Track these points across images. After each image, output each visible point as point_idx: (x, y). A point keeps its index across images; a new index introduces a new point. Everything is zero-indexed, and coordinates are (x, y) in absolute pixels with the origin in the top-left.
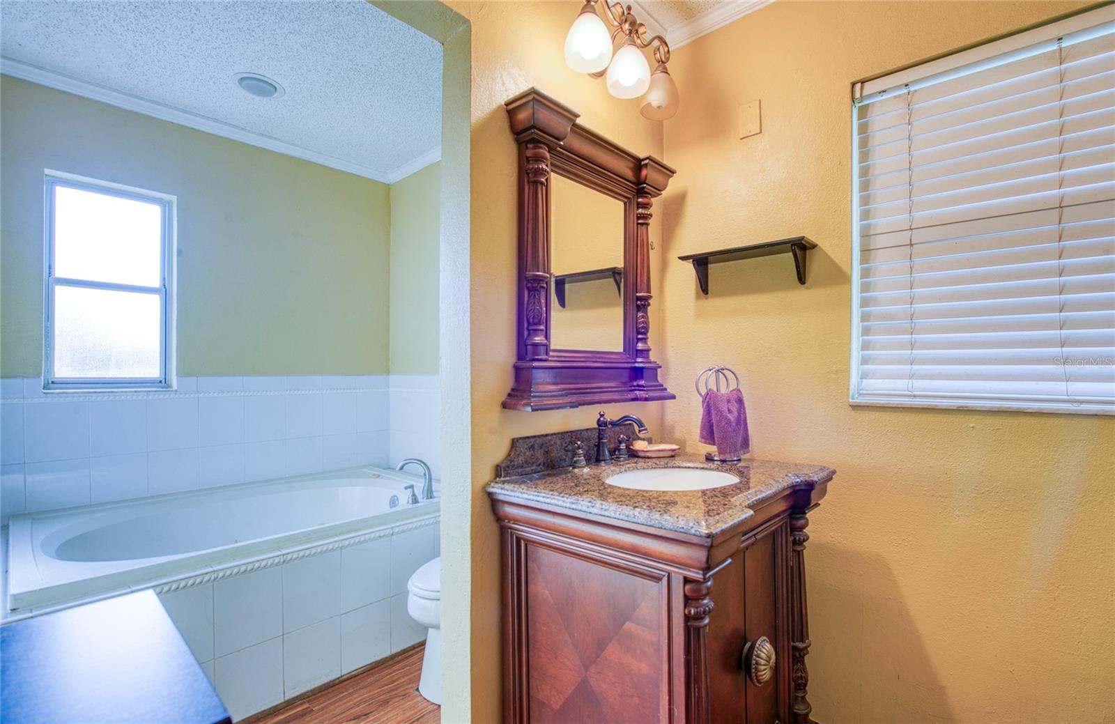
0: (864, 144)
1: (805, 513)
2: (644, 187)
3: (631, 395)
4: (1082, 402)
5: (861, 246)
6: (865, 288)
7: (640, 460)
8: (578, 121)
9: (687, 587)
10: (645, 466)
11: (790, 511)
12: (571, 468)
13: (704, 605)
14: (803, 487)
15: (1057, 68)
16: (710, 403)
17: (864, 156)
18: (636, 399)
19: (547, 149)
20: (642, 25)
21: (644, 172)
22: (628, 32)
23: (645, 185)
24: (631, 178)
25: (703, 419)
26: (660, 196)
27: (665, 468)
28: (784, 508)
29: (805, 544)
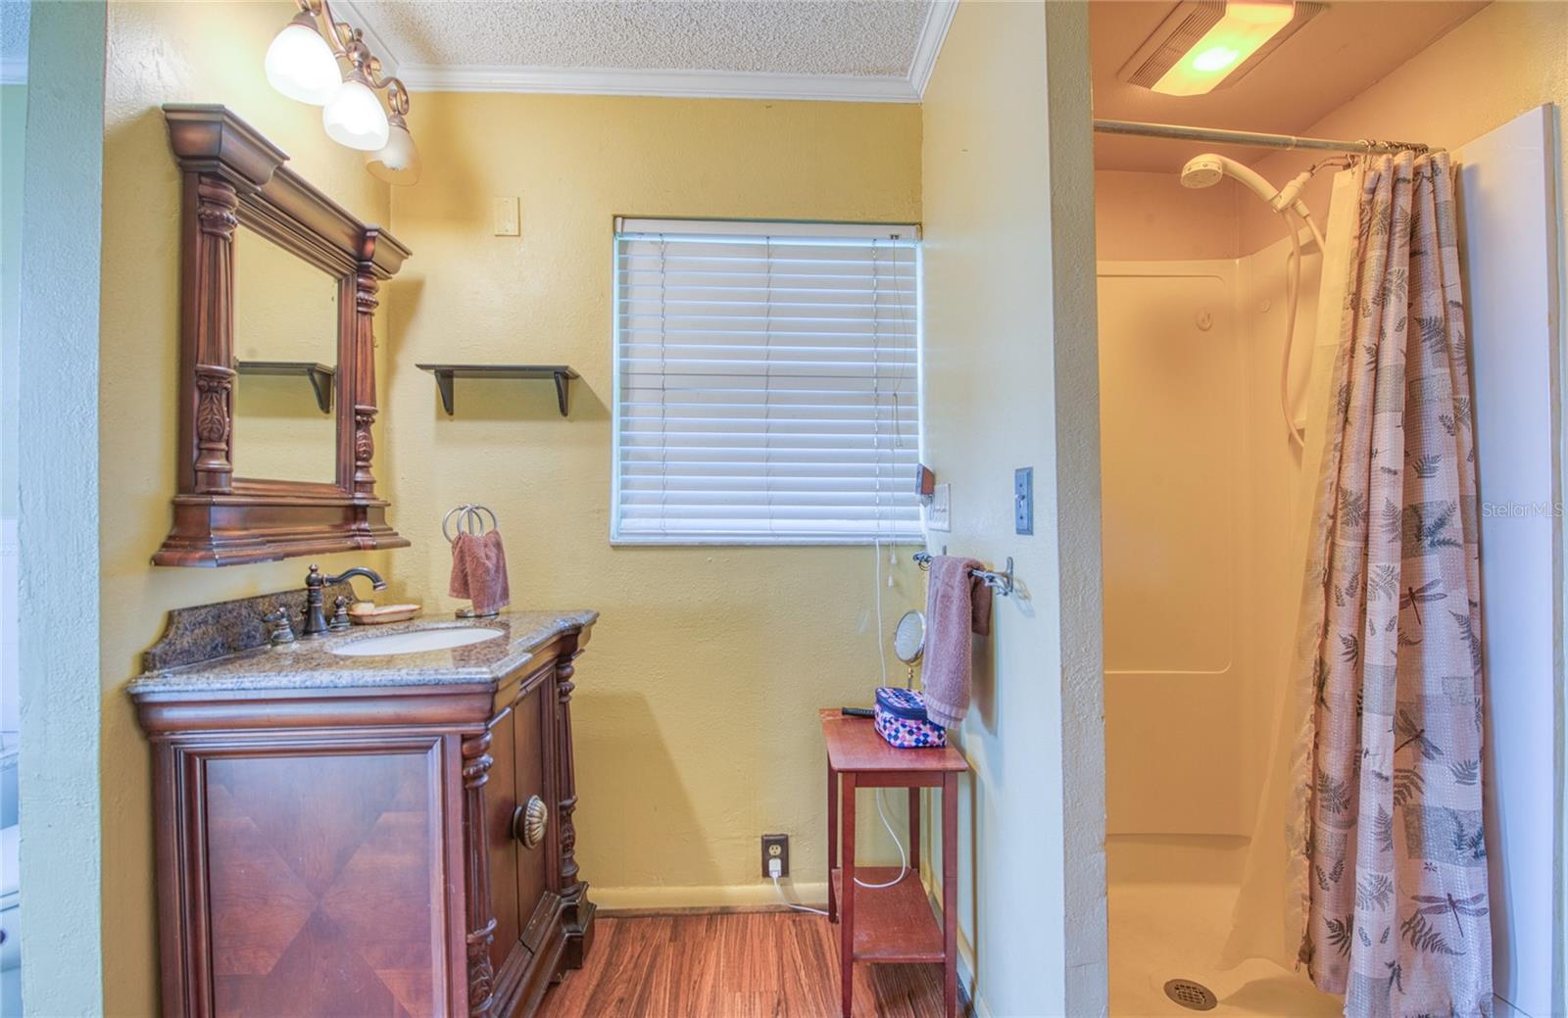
0: (624, 279)
1: (571, 660)
2: (370, 266)
3: (349, 543)
4: (779, 535)
5: (621, 384)
6: (625, 426)
7: (367, 627)
8: (287, 164)
9: (465, 746)
10: (378, 633)
11: (554, 663)
12: (269, 646)
13: (483, 762)
14: (571, 632)
15: (765, 260)
16: (463, 549)
17: (624, 293)
18: (358, 548)
19: (234, 191)
20: (375, 59)
21: (370, 247)
22: (356, 64)
23: (370, 263)
24: (352, 250)
25: (454, 568)
26: (389, 281)
27: (405, 633)
28: (550, 658)
29: (570, 694)
